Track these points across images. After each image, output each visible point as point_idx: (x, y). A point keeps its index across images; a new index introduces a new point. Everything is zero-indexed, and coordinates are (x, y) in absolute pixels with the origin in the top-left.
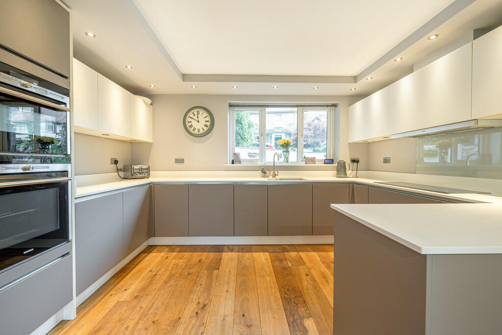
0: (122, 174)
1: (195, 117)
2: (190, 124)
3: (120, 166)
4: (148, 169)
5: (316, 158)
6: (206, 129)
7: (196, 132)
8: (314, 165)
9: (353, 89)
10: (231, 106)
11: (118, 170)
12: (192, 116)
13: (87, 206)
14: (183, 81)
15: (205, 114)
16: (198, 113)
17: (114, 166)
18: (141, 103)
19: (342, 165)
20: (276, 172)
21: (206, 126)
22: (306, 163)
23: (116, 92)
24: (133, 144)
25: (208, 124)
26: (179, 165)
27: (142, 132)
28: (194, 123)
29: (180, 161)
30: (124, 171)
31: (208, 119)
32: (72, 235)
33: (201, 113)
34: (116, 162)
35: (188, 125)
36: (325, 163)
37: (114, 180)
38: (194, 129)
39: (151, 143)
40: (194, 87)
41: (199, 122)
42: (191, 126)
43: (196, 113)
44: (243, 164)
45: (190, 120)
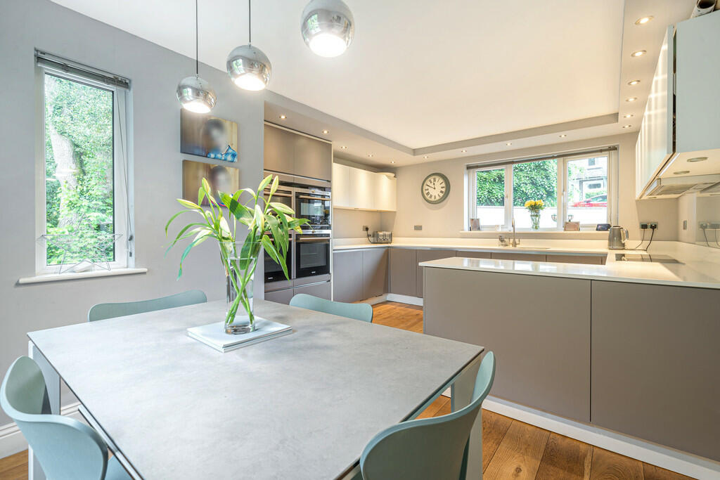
0: (371, 239)
1: (432, 185)
2: (427, 192)
3: (370, 232)
4: (391, 236)
5: (581, 223)
6: (441, 195)
7: (433, 199)
8: (578, 232)
9: (627, 127)
10: (469, 168)
11: (368, 236)
12: (429, 183)
13: (342, 255)
14: (414, 155)
15: (441, 180)
16: (435, 180)
17: (366, 232)
18: (384, 178)
19: (616, 232)
20: (517, 240)
21: (442, 192)
22: (565, 230)
23: (363, 175)
24: (381, 212)
25: (444, 190)
26: (418, 232)
27: (385, 202)
28: (431, 191)
29: (418, 228)
30: (373, 237)
31: (444, 185)
32: (331, 271)
33: (437, 180)
34: (367, 229)
35: (425, 192)
36: (597, 230)
37: (366, 244)
38: (431, 197)
39: (395, 212)
40: (426, 158)
41: (436, 189)
42: (428, 194)
43: (432, 180)
44: (484, 231)
45: (427, 187)
